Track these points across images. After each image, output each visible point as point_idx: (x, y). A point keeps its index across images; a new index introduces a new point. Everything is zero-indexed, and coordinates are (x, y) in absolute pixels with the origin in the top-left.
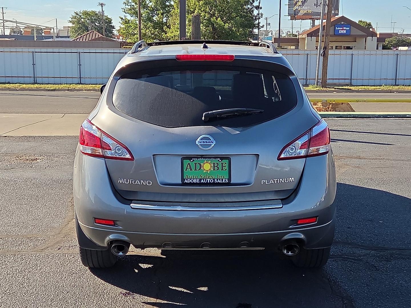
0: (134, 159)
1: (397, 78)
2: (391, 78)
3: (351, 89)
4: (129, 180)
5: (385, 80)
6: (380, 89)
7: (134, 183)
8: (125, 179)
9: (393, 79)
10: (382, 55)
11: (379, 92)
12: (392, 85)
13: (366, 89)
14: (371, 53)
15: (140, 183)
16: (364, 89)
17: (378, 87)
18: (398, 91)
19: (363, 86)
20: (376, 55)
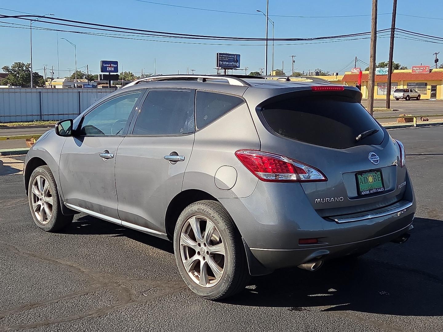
0: (327, 179)
1: (42, 114)
2: (36, 114)
3: (6, 126)
4: (325, 199)
5: (31, 116)
6: (33, 124)
7: (329, 201)
8: (322, 199)
9: (38, 115)
10: (26, 93)
11: (33, 127)
12: (43, 120)
13: (21, 125)
14: (16, 91)
15: (335, 200)
16: (18, 125)
17: (31, 123)
18: (51, 126)
19: (16, 122)
20: (20, 92)
